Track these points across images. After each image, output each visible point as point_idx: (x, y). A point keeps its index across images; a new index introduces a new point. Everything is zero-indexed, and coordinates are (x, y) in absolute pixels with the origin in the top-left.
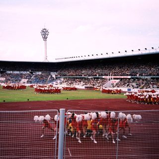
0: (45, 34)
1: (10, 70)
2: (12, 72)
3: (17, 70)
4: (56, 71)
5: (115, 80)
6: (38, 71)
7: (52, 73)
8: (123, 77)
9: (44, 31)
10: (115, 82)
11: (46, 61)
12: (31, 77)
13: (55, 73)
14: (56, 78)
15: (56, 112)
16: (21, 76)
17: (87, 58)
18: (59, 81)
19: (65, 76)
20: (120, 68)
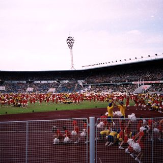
0: (70, 42)
1: (37, 80)
2: (39, 82)
3: (45, 80)
4: (83, 79)
5: (146, 86)
6: (65, 80)
7: (79, 81)
8: (154, 82)
9: (70, 39)
10: (146, 87)
12: (58, 86)
13: (83, 81)
14: (84, 86)
15: (85, 120)
16: (49, 86)
17: (115, 64)
18: (86, 89)
19: (92, 83)
20: (151, 73)
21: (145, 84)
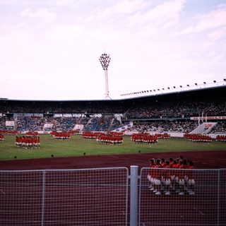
0: (105, 61)
1: (59, 113)
2: (61, 115)
3: (69, 113)
4: (122, 113)
5: (210, 123)
6: (97, 113)
7: (116, 115)
8: (221, 118)
9: (105, 57)
10: (210, 125)
11: (108, 99)
12: (87, 121)
13: (121, 115)
14: (123, 122)
16: (74, 121)
17: (166, 91)
18: (126, 127)
19: (135, 118)
20: (217, 105)
21: (208, 121)
